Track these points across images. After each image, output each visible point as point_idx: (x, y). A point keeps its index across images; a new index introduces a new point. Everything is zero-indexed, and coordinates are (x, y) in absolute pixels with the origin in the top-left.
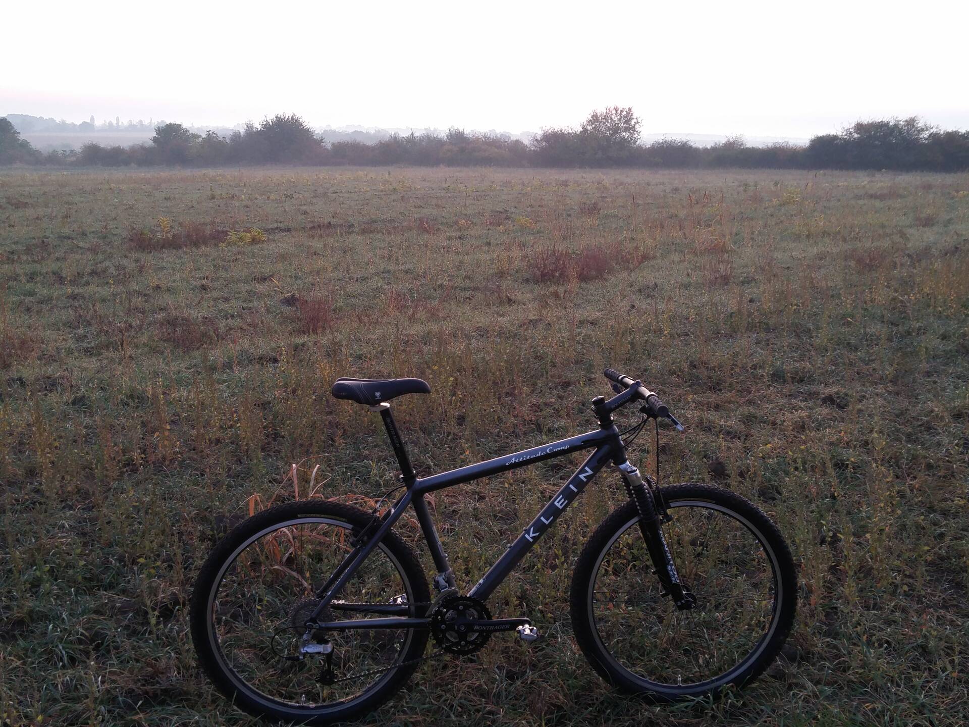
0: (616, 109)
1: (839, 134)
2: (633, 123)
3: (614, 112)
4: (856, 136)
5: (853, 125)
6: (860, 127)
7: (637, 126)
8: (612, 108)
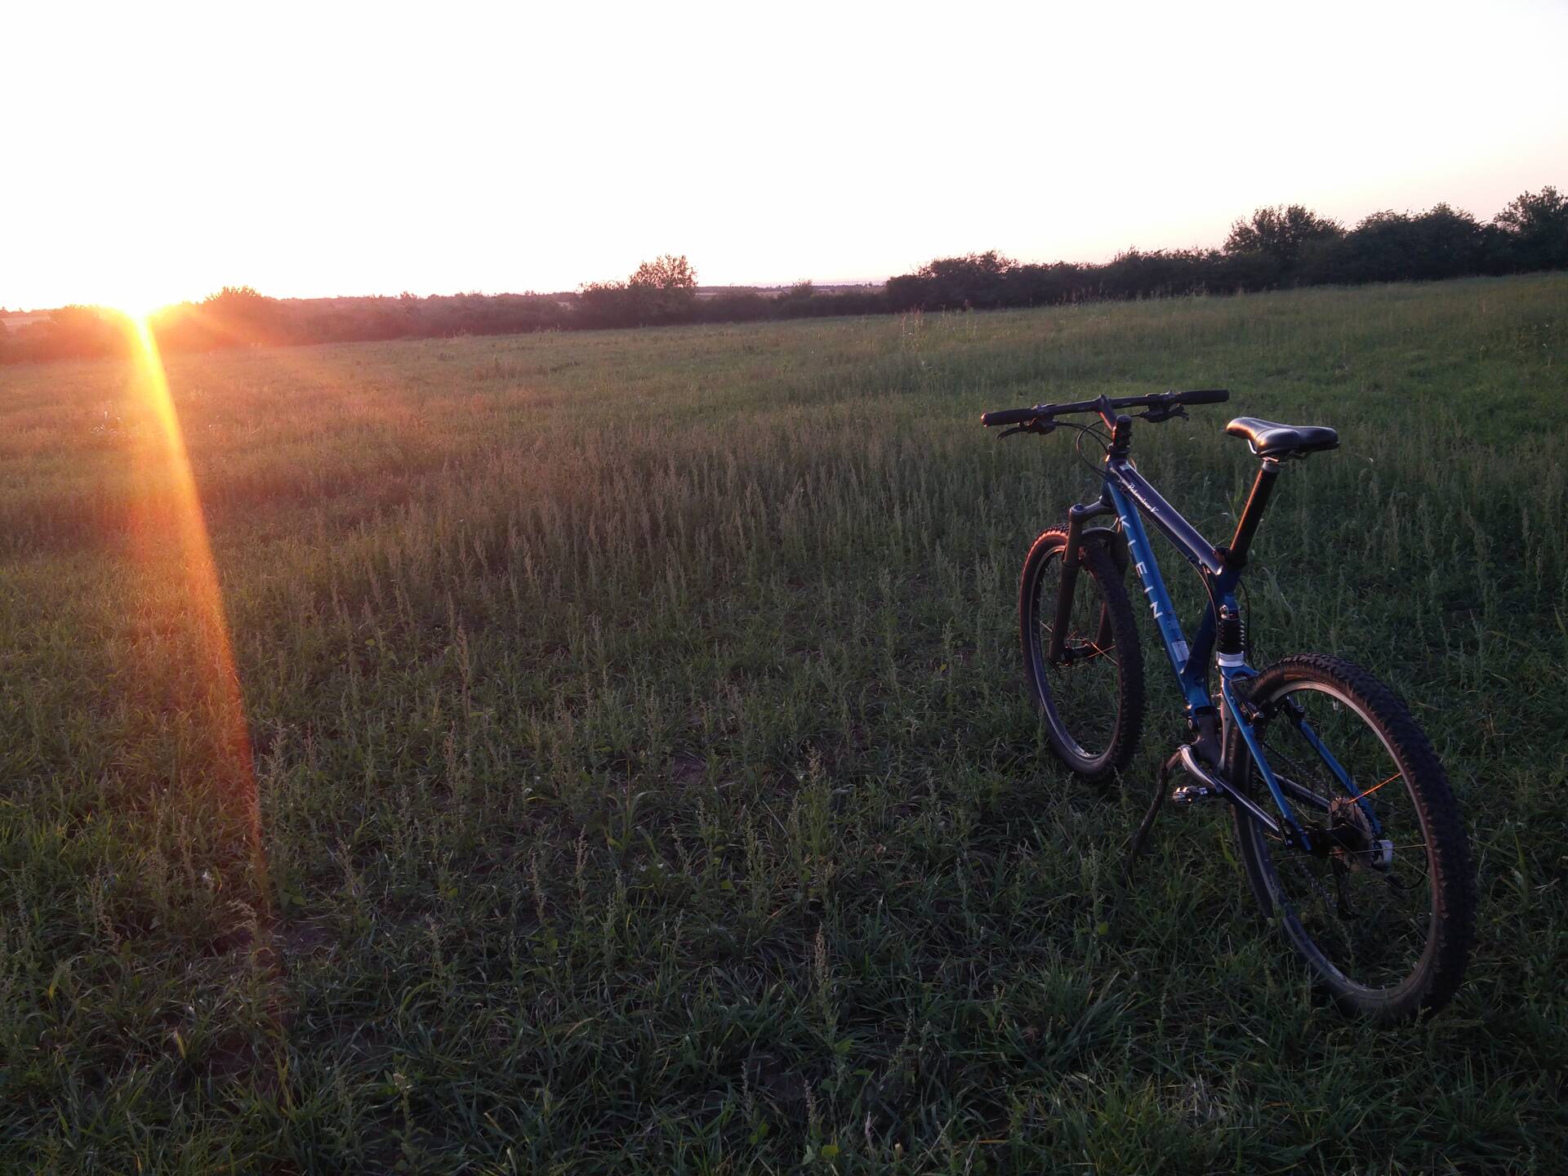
0: (668, 258)
1: (917, 274)
2: (688, 273)
3: (666, 261)
4: (934, 275)
5: (931, 263)
6: (937, 266)
7: (693, 277)
8: (663, 258)
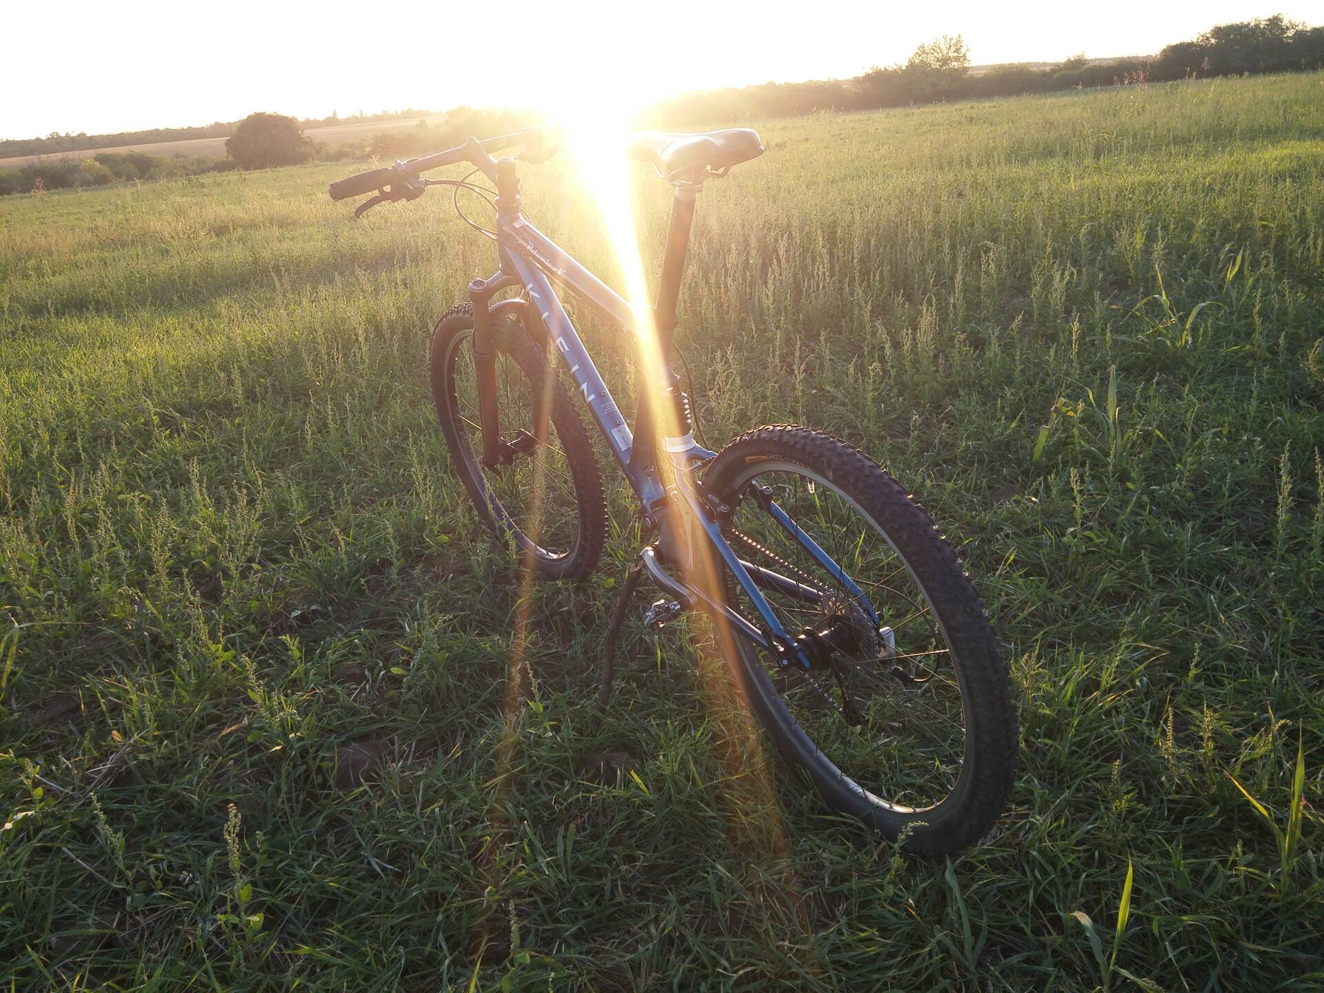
0: (945, 38)
1: (1195, 40)
2: (963, 51)
3: (942, 41)
4: (1213, 41)
6: (1218, 32)
7: (967, 56)
8: (940, 36)
